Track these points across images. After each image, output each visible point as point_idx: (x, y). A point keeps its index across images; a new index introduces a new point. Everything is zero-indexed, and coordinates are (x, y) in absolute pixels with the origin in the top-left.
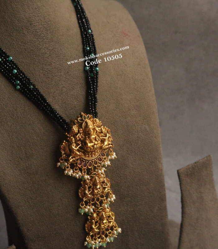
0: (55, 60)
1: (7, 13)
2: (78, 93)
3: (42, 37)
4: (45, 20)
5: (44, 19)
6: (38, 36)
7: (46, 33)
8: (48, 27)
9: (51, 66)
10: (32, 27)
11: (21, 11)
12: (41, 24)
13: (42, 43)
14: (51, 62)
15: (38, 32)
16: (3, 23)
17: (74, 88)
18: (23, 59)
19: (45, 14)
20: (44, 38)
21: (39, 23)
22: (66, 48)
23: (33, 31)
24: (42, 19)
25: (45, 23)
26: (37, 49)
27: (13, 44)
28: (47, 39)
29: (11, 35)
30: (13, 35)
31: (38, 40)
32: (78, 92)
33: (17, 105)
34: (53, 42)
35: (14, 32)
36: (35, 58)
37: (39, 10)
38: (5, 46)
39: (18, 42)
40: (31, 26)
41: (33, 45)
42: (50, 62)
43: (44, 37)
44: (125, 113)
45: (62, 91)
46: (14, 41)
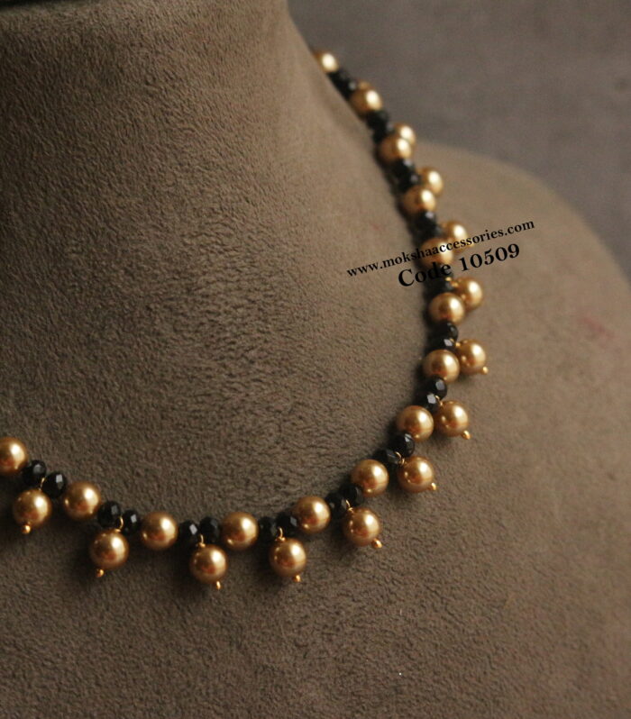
0: (303, 462)
1: (73, 235)
2: (409, 622)
3: (241, 351)
4: (255, 270)
5: (252, 264)
6: (222, 344)
7: (259, 331)
8: (268, 300)
9: (287, 494)
10: (195, 301)
11: (143, 224)
12: (239, 289)
13: (243, 380)
14: (286, 473)
15: (223, 328)
16: (52, 280)
17: (393, 598)
18: (153, 461)
19: (254, 237)
20: (253, 353)
21: (227, 281)
22: (350, 403)
23: (202, 324)
24: (243, 263)
25: (257, 284)
26: (222, 408)
27: (105, 383)
28: (267, 363)
29: (94, 341)
30: (101, 342)
31: (225, 366)
32: (410, 616)
33: (125, 691)
34: (293, 372)
35: (111, 326)
36: (213, 455)
37: (228, 222)
38: (63, 395)
39: (128, 374)
40: (190, 299)
41: (202, 390)
42: (281, 475)
43: (252, 348)
44: (615, 706)
45: (338, 613)
46: (109, 371)
